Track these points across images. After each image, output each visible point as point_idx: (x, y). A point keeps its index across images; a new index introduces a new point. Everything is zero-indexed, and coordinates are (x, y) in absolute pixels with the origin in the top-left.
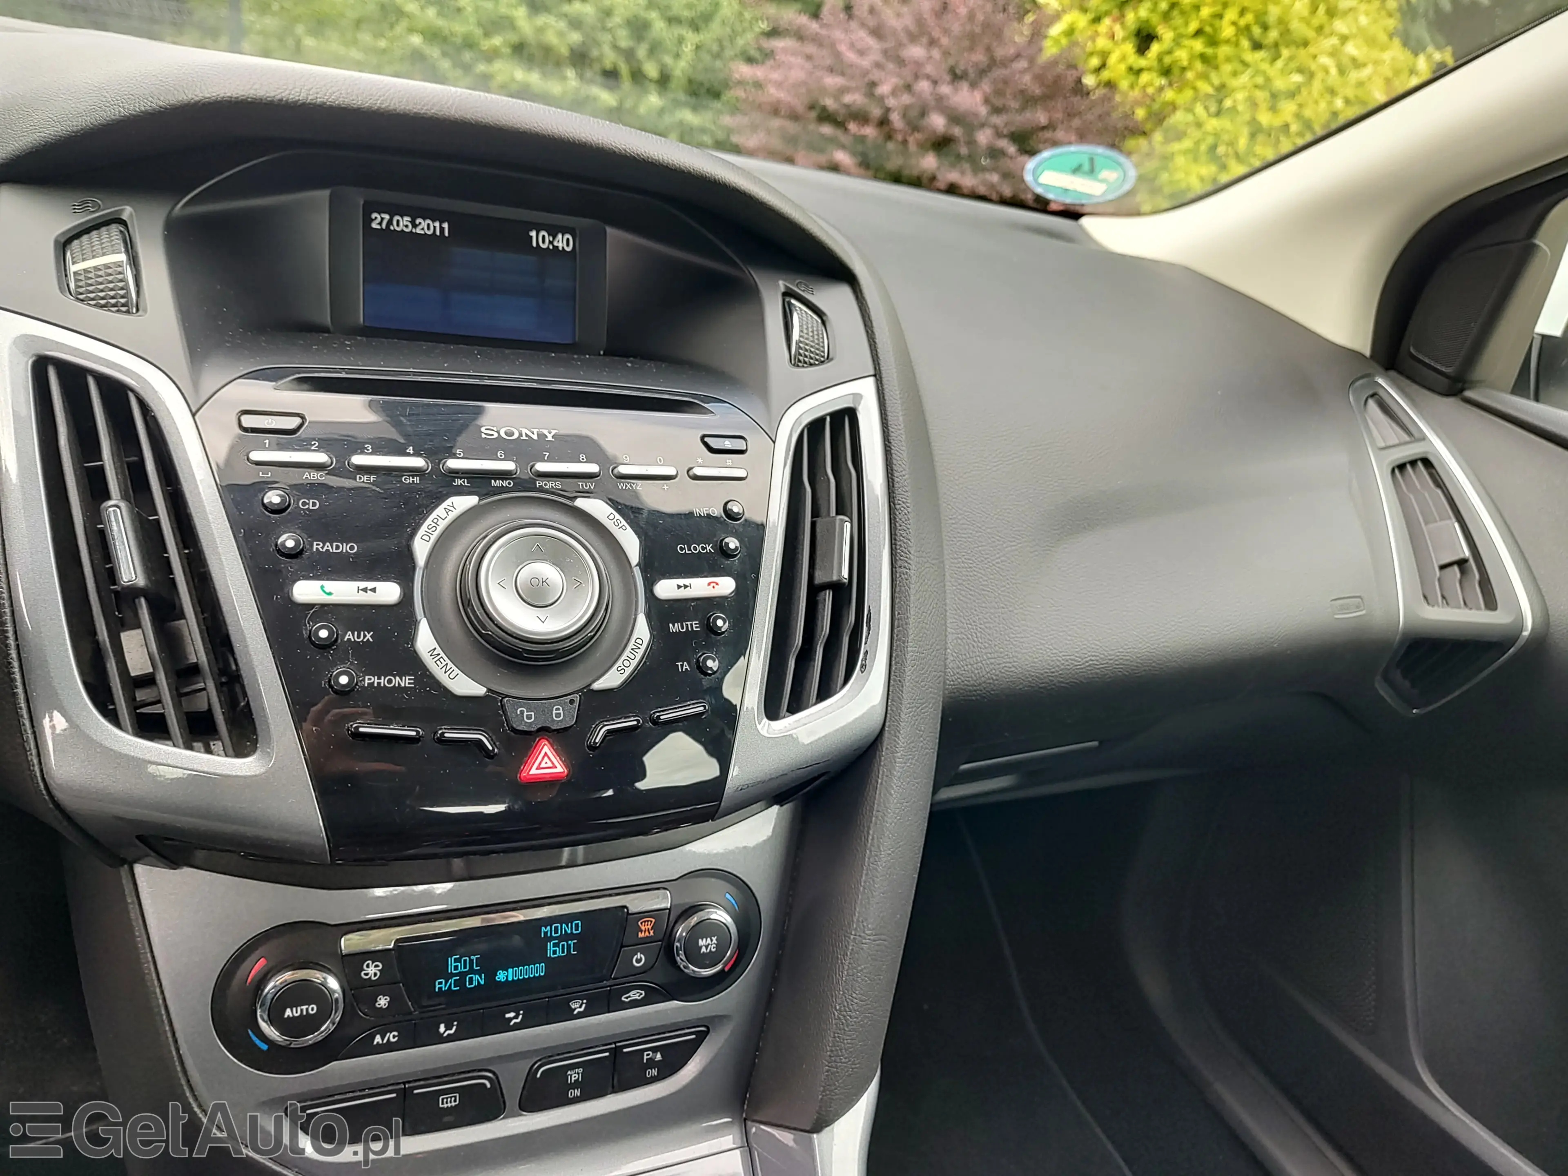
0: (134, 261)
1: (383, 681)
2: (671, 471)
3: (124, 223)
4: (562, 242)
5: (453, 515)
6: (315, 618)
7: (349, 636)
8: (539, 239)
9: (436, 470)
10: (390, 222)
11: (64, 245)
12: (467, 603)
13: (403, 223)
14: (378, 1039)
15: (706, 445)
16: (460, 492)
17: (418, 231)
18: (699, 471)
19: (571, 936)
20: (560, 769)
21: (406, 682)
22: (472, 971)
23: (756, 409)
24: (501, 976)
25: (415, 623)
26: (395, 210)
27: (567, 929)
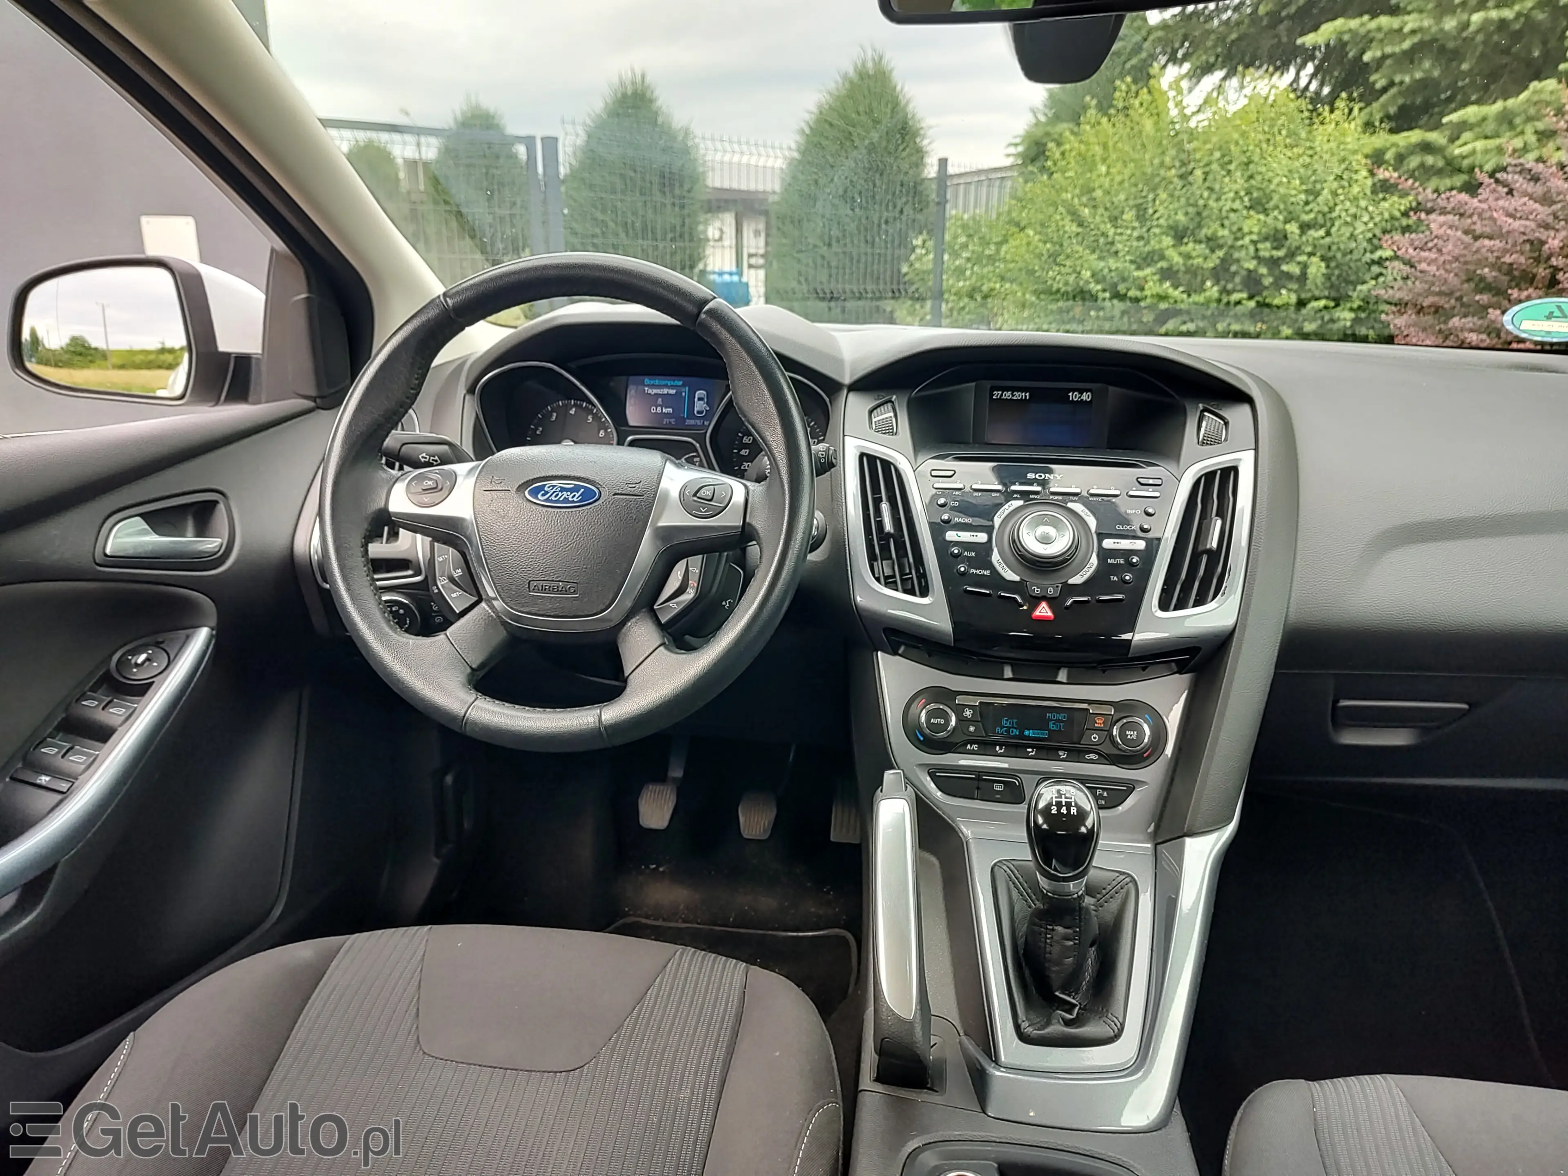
0: (896, 416)
1: (978, 572)
2: (1117, 492)
3: (892, 402)
4: (1086, 397)
5: (1012, 508)
6: (953, 546)
7: (966, 553)
8: (1074, 396)
9: (1006, 491)
10: (1002, 395)
11: (871, 412)
12: (1014, 541)
13: (1007, 395)
14: (969, 746)
15: (1139, 482)
16: (1016, 499)
17: (1015, 398)
18: (1131, 493)
19: (1062, 721)
20: (1050, 614)
21: (987, 573)
22: (1013, 727)
23: (1172, 467)
24: (1027, 733)
25: (992, 550)
26: (1004, 389)
27: (1060, 717)
